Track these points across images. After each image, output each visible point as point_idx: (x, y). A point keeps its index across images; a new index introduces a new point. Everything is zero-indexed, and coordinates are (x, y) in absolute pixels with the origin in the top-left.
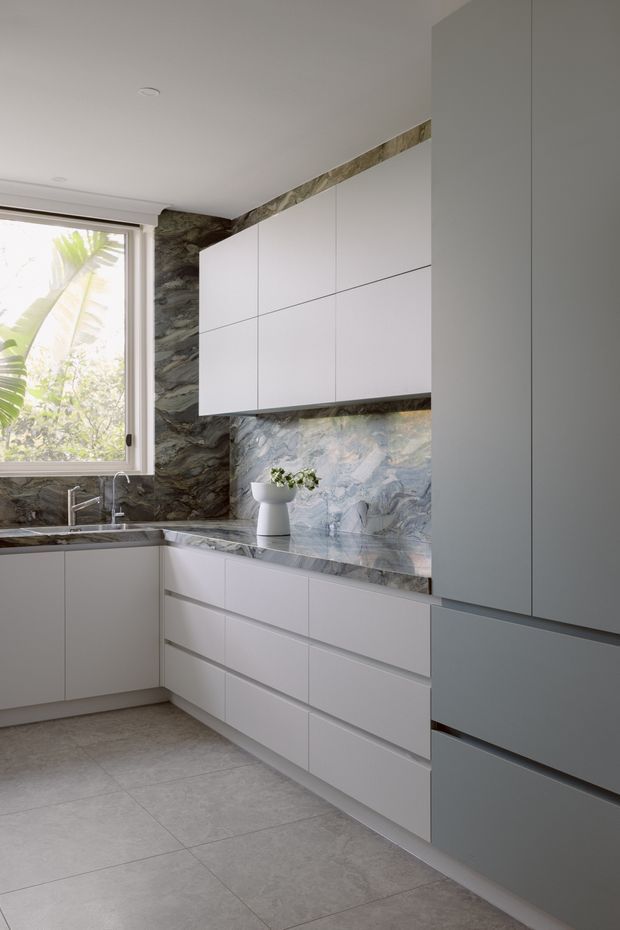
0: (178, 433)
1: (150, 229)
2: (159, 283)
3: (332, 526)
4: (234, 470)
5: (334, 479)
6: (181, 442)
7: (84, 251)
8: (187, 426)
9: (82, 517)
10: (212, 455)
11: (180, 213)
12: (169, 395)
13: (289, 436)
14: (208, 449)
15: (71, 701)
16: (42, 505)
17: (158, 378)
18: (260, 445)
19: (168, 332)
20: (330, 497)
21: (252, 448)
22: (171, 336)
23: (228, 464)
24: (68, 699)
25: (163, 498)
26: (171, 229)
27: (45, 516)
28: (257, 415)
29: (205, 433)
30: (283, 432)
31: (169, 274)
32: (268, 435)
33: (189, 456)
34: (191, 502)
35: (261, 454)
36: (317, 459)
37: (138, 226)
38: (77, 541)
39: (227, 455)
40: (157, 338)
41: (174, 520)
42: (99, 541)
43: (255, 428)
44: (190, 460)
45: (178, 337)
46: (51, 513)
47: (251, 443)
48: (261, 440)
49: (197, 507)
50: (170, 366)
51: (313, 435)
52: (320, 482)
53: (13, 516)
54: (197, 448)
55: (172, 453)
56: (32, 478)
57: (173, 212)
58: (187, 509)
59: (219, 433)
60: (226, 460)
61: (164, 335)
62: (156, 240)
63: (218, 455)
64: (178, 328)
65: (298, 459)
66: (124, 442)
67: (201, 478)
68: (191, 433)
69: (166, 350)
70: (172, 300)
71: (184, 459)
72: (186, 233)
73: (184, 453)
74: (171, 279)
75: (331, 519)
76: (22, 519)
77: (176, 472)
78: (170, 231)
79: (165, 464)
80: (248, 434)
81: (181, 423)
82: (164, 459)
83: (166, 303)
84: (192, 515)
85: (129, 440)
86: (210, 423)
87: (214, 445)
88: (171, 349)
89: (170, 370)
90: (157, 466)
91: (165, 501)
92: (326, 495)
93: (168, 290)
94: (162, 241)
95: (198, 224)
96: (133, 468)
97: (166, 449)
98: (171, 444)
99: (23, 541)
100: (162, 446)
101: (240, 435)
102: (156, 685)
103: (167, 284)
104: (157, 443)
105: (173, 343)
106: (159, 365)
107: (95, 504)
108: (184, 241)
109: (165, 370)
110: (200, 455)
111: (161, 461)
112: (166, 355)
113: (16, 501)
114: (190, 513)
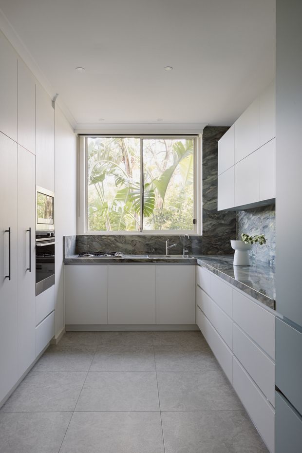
0: (213, 218)
1: (201, 136)
2: (204, 157)
3: (271, 262)
4: (237, 234)
5: (272, 239)
6: (214, 222)
7: (184, 149)
8: (217, 216)
9: (172, 252)
10: (228, 228)
11: (213, 127)
12: (209, 203)
13: (255, 219)
14: (226, 225)
15: (158, 325)
16: (157, 246)
17: (203, 196)
18: (246, 223)
19: (208, 177)
20: (270, 248)
21: (243, 224)
22: (209, 178)
23: (235, 231)
24: (157, 324)
25: (206, 245)
26: (209, 134)
27: (158, 251)
28: (245, 210)
29: (225, 218)
30: (254, 217)
31: (209, 153)
32: (249, 219)
33: (217, 228)
34: (218, 247)
35: (246, 227)
36: (266, 230)
37: (197, 135)
38: (160, 261)
39: (235, 228)
40: (203, 180)
41: (211, 254)
42: (169, 262)
43: (244, 216)
44: (218, 229)
45: (213, 179)
46: (161, 250)
47: (243, 222)
48: (246, 221)
49: (221, 249)
50: (209, 191)
51: (264, 219)
52: (266, 241)
53: (146, 250)
54: (221, 224)
55: (210, 227)
56: (153, 236)
57: (211, 127)
58: (216, 250)
59: (231, 218)
60: (234, 230)
61: (207, 178)
62: (203, 139)
63: (231, 228)
64: (212, 175)
65: (259, 230)
66: (192, 223)
67: (223, 237)
68: (218, 218)
69: (207, 184)
70: (210, 164)
71: (215, 229)
72: (216, 135)
73: (215, 227)
74: (209, 155)
75: (271, 258)
76: (149, 251)
77: (212, 234)
78: (210, 135)
79: (207, 231)
80: (242, 219)
81: (214, 214)
82: (206, 229)
83: (207, 165)
84: (219, 253)
85: (195, 222)
86: (227, 214)
87: (228, 223)
88: (209, 184)
89: (209, 192)
90: (203, 232)
91: (206, 246)
92: (269, 246)
93: (208, 160)
94: (205, 139)
95: (222, 131)
96: (196, 232)
97: (207, 225)
98: (209, 223)
99: (139, 260)
100: (205, 224)
101: (240, 218)
102: (194, 323)
103: (208, 157)
104: (203, 223)
105: (210, 181)
106: (204, 191)
107: (174, 247)
108: (216, 139)
109: (207, 192)
110: (223, 228)
111: (205, 230)
112: (207, 186)
113: (147, 245)
114: (218, 252)
